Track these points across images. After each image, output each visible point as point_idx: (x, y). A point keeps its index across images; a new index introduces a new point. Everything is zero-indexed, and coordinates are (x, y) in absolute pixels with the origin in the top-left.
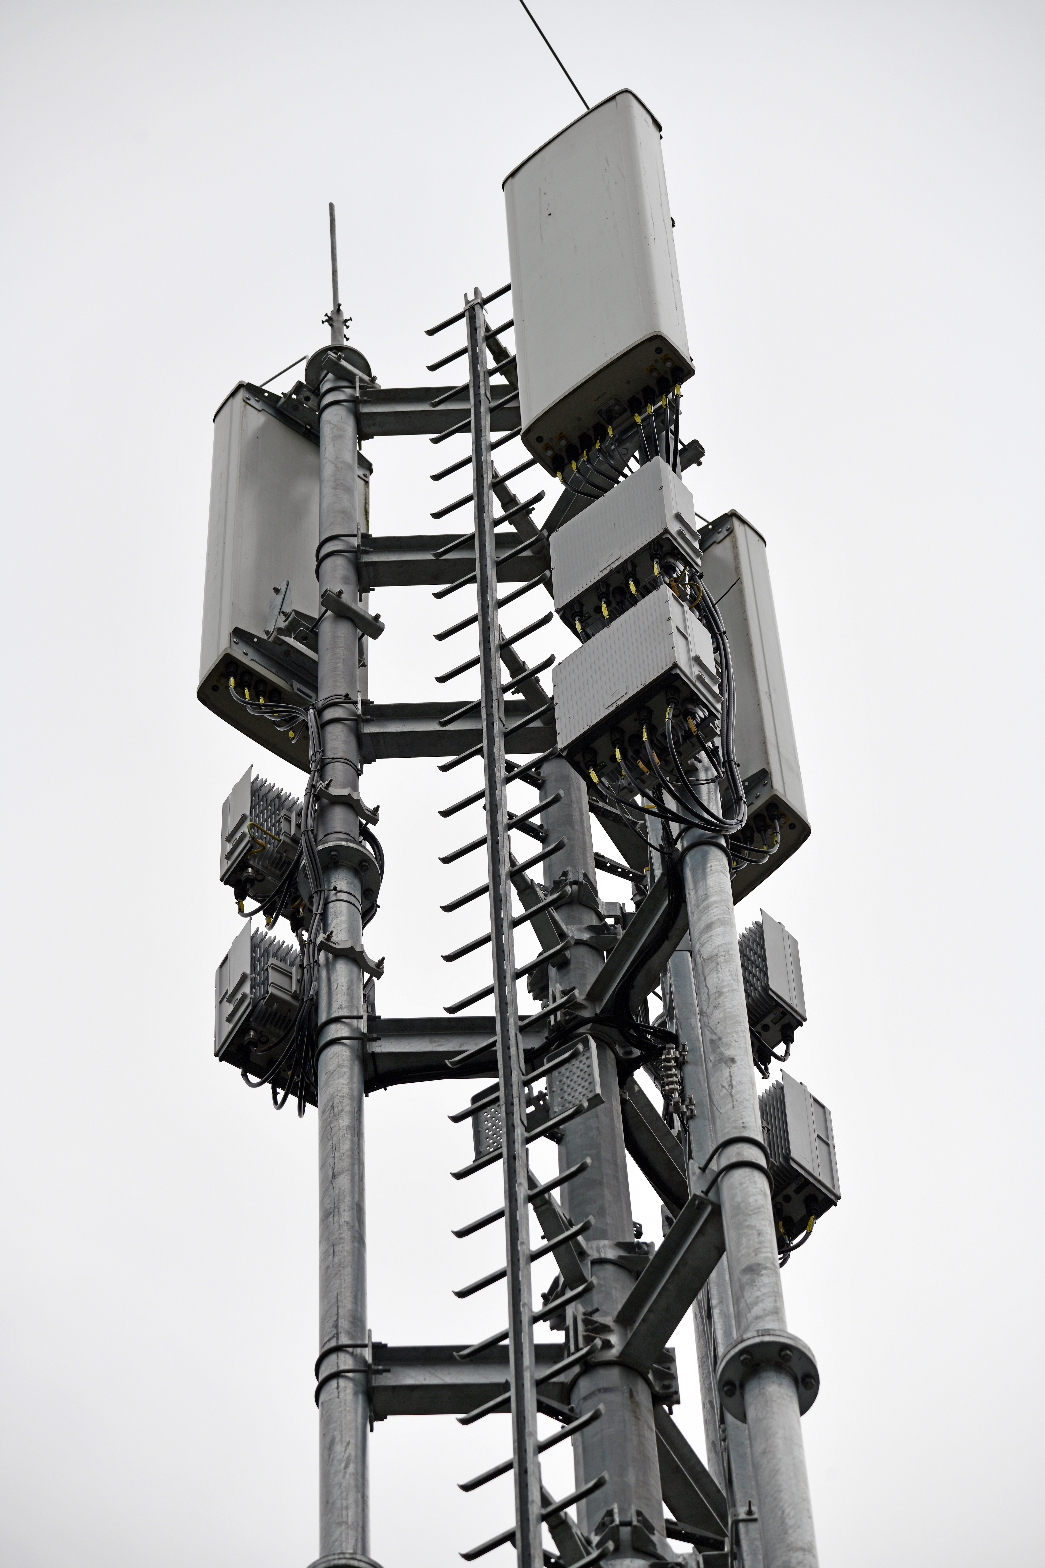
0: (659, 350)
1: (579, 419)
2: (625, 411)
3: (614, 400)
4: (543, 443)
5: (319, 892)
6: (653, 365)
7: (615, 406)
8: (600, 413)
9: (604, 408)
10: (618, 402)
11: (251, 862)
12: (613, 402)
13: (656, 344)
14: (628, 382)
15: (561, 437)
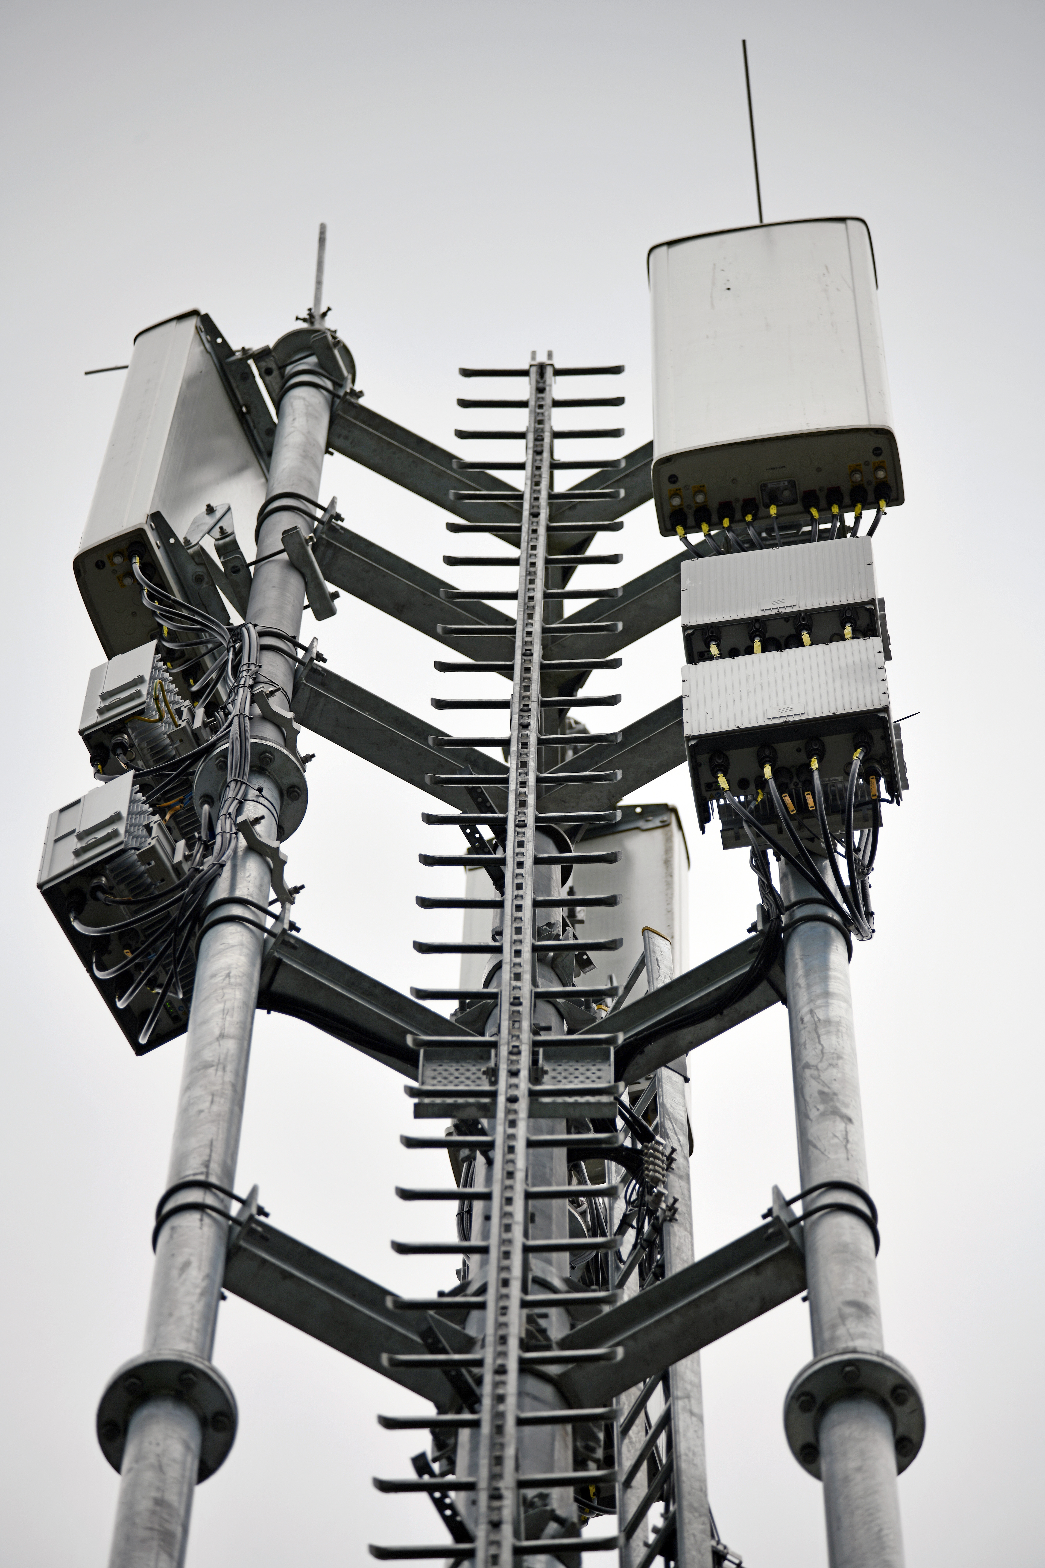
0: (877, 451)
1: (734, 481)
2: (794, 502)
3: (789, 482)
4: (673, 487)
5: (239, 783)
6: (860, 465)
7: (785, 489)
8: (763, 487)
9: (770, 486)
10: (793, 484)
11: (130, 731)
12: (786, 483)
13: (879, 442)
14: (819, 470)
15: (700, 490)
